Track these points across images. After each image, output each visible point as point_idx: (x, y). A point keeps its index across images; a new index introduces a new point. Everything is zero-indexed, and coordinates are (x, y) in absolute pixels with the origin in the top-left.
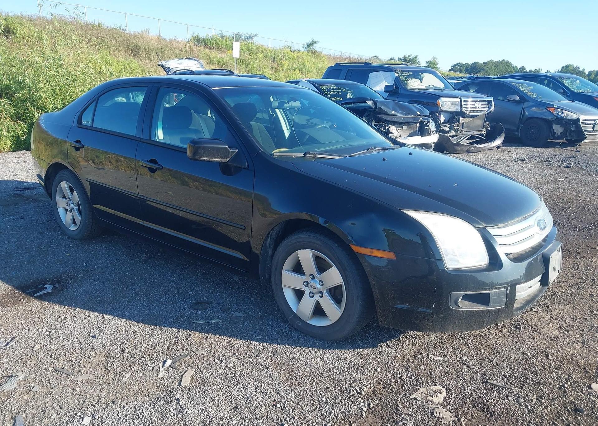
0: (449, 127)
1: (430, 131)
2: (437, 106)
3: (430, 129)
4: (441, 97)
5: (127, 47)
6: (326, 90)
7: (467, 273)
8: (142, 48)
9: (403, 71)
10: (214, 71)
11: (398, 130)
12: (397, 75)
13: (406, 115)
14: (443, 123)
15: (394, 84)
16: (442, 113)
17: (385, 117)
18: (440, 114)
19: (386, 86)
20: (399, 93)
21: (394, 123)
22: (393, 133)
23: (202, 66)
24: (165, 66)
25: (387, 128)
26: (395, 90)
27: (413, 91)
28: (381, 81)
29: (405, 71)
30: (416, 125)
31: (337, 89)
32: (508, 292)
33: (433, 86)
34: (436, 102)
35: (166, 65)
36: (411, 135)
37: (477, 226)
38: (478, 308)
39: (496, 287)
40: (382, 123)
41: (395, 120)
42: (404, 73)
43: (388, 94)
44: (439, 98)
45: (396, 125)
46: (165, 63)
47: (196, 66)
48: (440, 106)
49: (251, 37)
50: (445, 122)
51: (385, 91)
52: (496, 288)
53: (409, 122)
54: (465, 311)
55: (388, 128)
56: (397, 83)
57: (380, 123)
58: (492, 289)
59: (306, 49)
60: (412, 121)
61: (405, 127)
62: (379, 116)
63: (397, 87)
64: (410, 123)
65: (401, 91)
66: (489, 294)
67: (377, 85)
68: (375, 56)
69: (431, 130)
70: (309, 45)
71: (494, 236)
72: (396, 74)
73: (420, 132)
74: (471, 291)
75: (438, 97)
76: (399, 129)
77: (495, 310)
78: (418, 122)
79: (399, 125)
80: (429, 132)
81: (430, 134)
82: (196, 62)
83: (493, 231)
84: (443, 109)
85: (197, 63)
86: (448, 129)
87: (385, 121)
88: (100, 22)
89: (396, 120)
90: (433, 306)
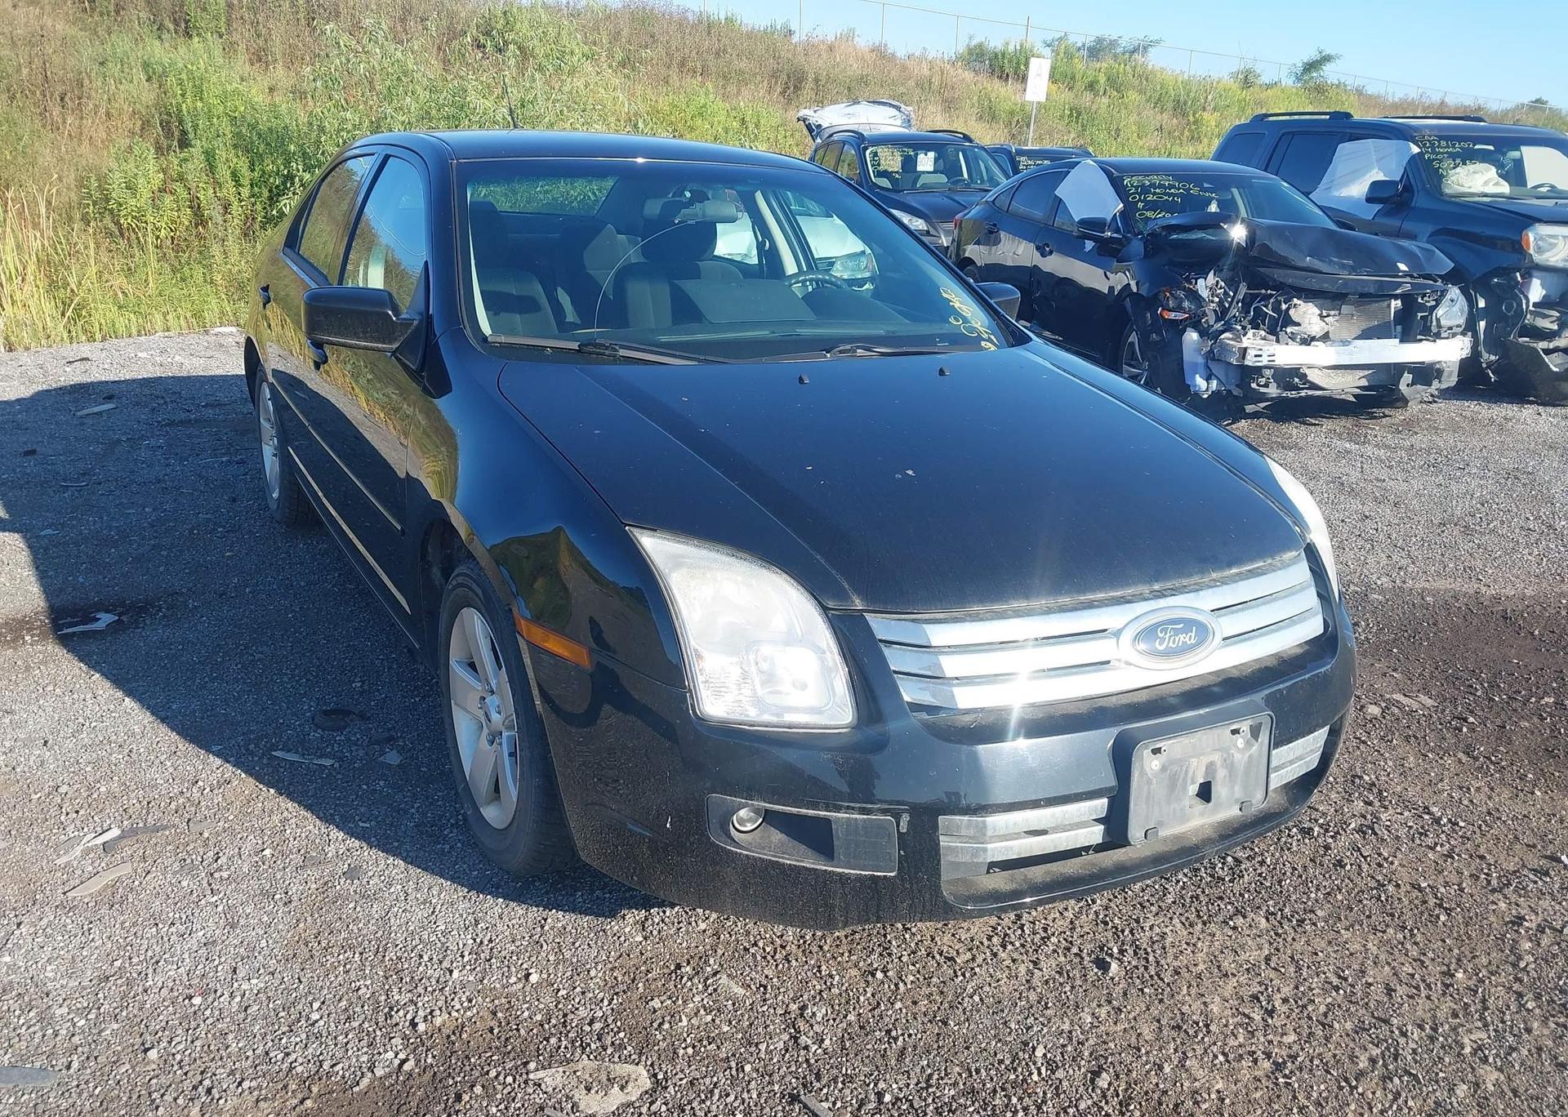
0: (1558, 319)
1: (1439, 326)
2: (1519, 248)
3: (1438, 320)
4: (1539, 221)
5: (774, 75)
6: (1137, 187)
7: (756, 745)
8: (810, 77)
9: (1441, 138)
10: (928, 136)
11: (1328, 316)
12: (1415, 150)
13: (1353, 270)
14: (1535, 305)
15: (1401, 180)
16: (1535, 273)
17: (1279, 274)
18: (1531, 276)
19: (1375, 185)
20: (1413, 204)
21: (1309, 295)
22: (1299, 324)
23: (909, 121)
24: (812, 121)
25: (1284, 307)
26: (1400, 195)
27: (1457, 200)
28: (1367, 169)
29: (1447, 138)
30: (1389, 306)
31: (1173, 187)
32: (904, 829)
33: (1553, 187)
34: (1518, 238)
35: (814, 119)
36: (1366, 335)
37: (830, 604)
38: (798, 861)
39: (852, 805)
40: (1269, 292)
41: (1314, 283)
42: (1443, 143)
43: (1377, 207)
44: (1531, 225)
45: (1320, 302)
46: (813, 114)
47: (891, 121)
48: (1531, 251)
49: (1141, 48)
50: (1545, 303)
51: (1369, 200)
52: (853, 808)
53: (1362, 295)
54: (755, 859)
55: (1288, 309)
56: (1410, 176)
57: (1263, 291)
58: (838, 809)
59: (1298, 79)
60: (1372, 291)
61: (1345, 309)
62: (1262, 270)
63: (1408, 188)
64: (1367, 298)
65: (1420, 201)
66: (827, 821)
67: (1355, 180)
68: (1537, 101)
69: (1443, 322)
70: (1311, 66)
71: (880, 641)
72: (1412, 145)
73: (1399, 328)
74: (765, 802)
75: (1530, 219)
76: (1332, 313)
77: (859, 878)
78: (1396, 297)
79: (1333, 300)
80: (1434, 329)
81: (1438, 336)
82: (894, 112)
83: (882, 626)
84: (1538, 258)
85: (897, 113)
86: (1555, 327)
87: (1280, 287)
88: (729, 14)
89: (1316, 287)
90: (668, 826)
